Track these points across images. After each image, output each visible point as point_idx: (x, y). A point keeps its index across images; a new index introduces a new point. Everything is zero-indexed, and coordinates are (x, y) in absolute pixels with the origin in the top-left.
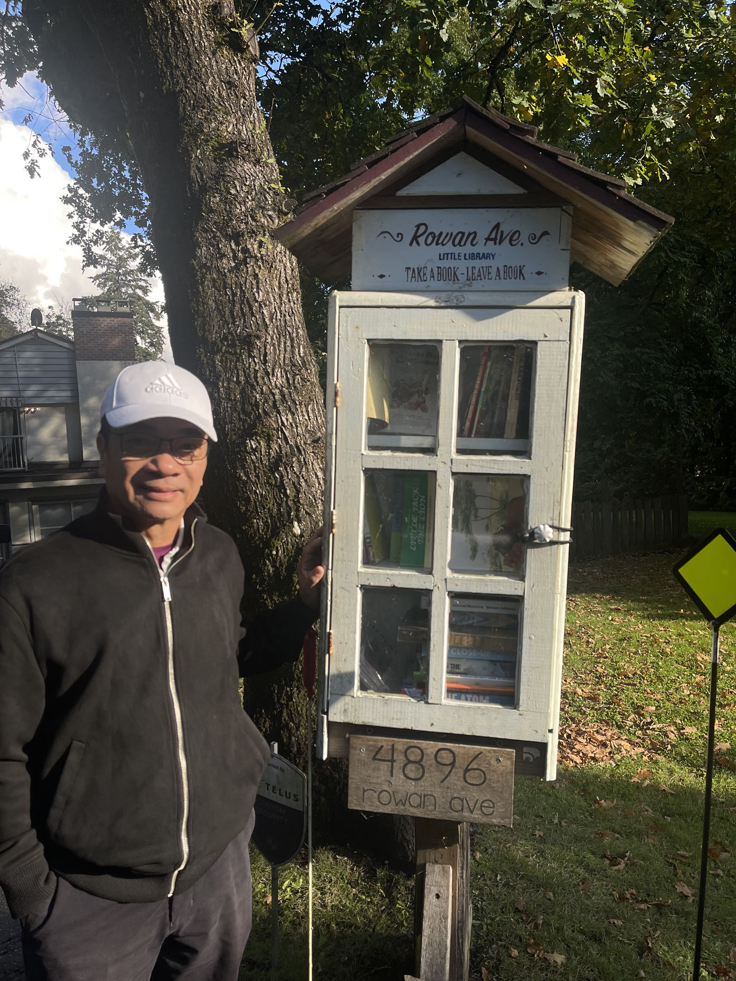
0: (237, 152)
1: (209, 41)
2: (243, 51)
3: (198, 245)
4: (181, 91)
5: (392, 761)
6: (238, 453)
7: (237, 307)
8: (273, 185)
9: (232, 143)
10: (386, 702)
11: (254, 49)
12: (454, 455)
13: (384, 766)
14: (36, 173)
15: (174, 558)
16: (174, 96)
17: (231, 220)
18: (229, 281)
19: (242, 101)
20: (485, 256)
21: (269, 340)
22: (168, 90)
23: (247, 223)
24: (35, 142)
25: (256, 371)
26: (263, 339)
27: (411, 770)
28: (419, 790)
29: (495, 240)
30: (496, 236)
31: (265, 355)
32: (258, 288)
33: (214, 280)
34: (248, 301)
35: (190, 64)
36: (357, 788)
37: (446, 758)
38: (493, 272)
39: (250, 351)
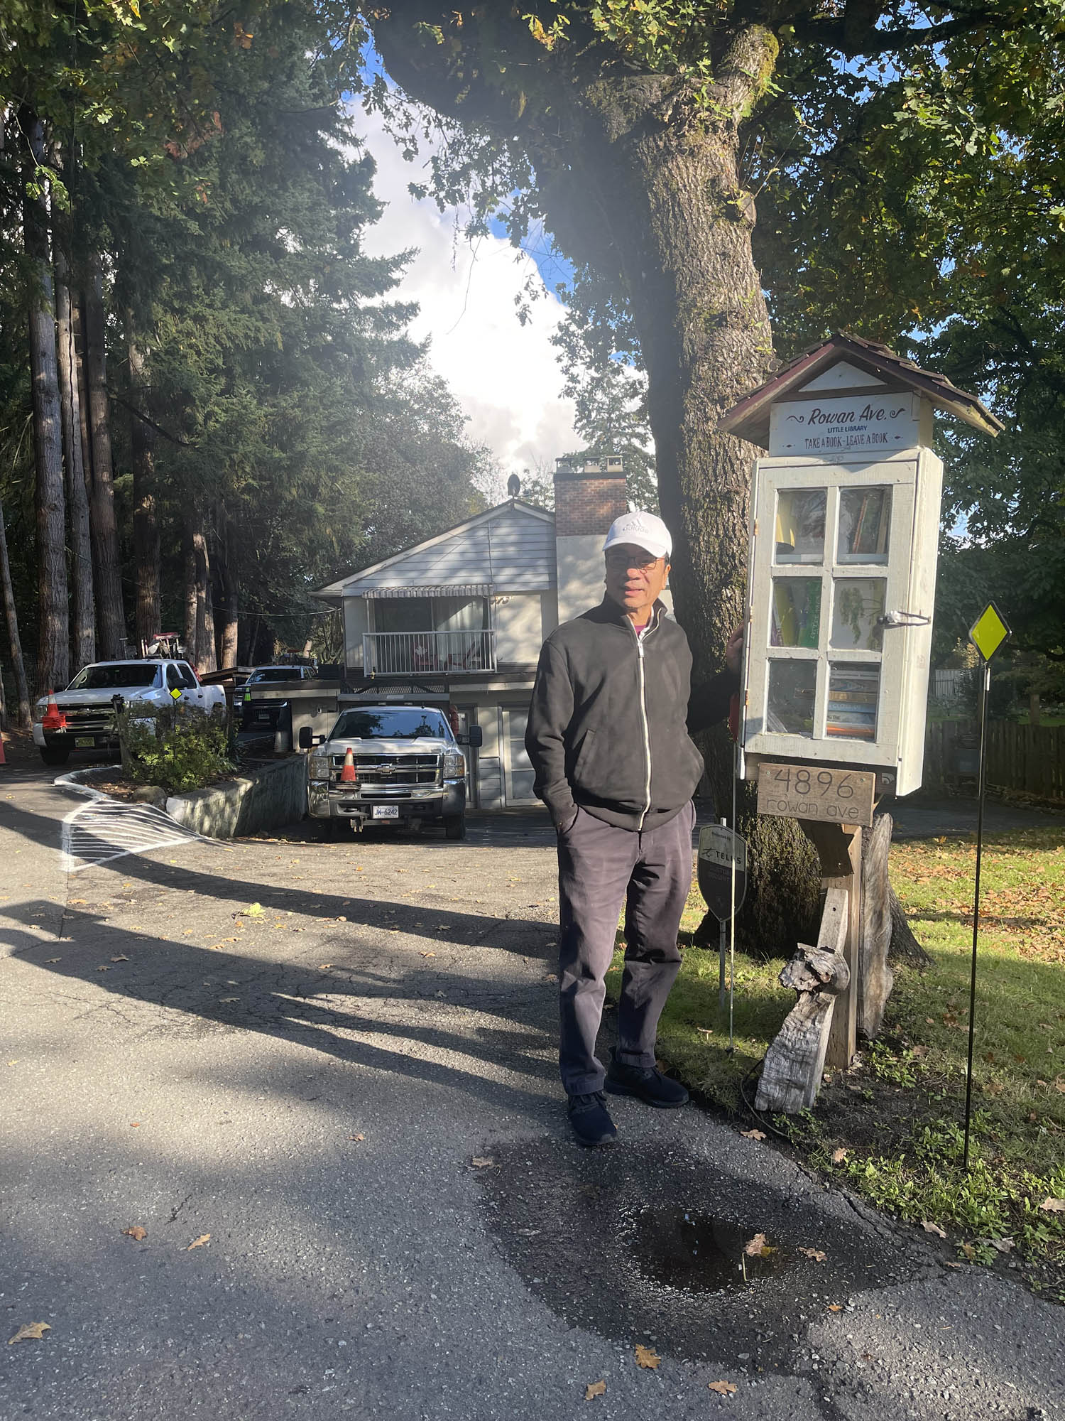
0: (727, 321)
1: (706, 216)
2: (738, 220)
3: (686, 411)
4: (679, 269)
5: (788, 780)
6: (714, 601)
7: (720, 465)
8: (759, 348)
9: (723, 313)
10: (784, 739)
11: (751, 214)
12: (835, 565)
13: (783, 784)
14: (527, 320)
15: (647, 633)
16: (672, 275)
17: (718, 385)
18: (713, 442)
19: (736, 268)
20: (860, 428)
21: (748, 495)
22: (666, 269)
23: (732, 387)
24: (528, 284)
26: (742, 495)
27: (801, 787)
28: (806, 801)
29: (866, 417)
30: (868, 414)
31: (744, 509)
32: (740, 446)
33: (700, 442)
34: (730, 460)
35: (688, 243)
36: (764, 799)
37: (825, 778)
38: (865, 438)
39: (729, 506)
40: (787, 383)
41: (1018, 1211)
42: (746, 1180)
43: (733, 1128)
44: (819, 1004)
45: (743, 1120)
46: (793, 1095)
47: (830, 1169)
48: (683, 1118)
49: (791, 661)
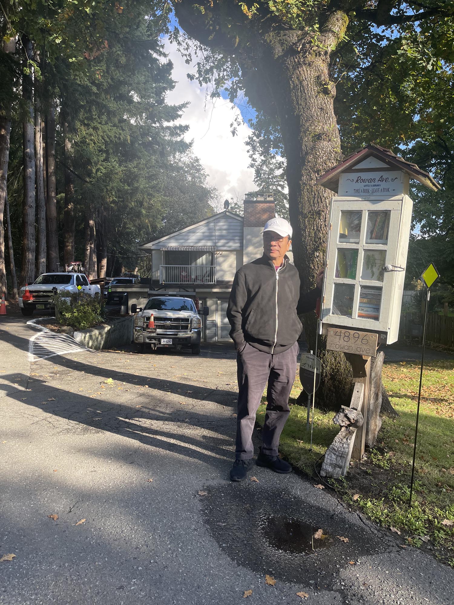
0: (321, 137)
1: (315, 92)
2: (328, 94)
3: (302, 175)
4: (302, 114)
5: (340, 336)
6: (311, 257)
7: (316, 199)
8: (335, 150)
9: (320, 134)
10: (339, 318)
11: (334, 92)
12: (364, 244)
13: (338, 337)
14: (235, 134)
15: (280, 270)
16: (298, 117)
17: (316, 165)
18: (314, 189)
19: (326, 115)
20: (378, 185)
21: (328, 212)
22: (296, 114)
23: (322, 166)
24: (236, 119)
25: (321, 225)
26: (325, 212)
27: (346, 339)
28: (348, 345)
29: (381, 181)
30: (381, 179)
31: (326, 218)
32: (325, 191)
33: (308, 189)
34: (320, 197)
35: (306, 103)
36: (329, 343)
37: (356, 335)
38: (380, 190)
39: (319, 217)
40: (347, 165)
41: (432, 524)
42: (315, 506)
43: (310, 483)
44: (350, 432)
45: (315, 480)
46: (337, 471)
47: (352, 503)
48: (289, 478)
49: (344, 284)
